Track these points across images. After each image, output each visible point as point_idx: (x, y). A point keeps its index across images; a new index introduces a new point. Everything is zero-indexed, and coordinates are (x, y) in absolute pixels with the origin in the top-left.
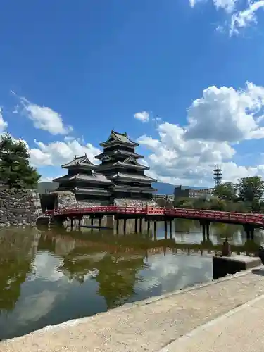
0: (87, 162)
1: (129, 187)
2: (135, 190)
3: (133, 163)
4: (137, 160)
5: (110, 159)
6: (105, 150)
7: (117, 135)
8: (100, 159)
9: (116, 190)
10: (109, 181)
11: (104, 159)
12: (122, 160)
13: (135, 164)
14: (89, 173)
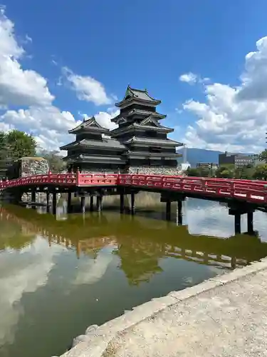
0: (95, 125)
1: (147, 153)
2: (155, 156)
3: (153, 124)
4: (159, 121)
5: (126, 121)
6: (121, 110)
7: (134, 92)
8: (116, 122)
9: (131, 157)
10: (123, 147)
11: (120, 121)
12: (139, 121)
13: (156, 126)
14: (98, 138)
